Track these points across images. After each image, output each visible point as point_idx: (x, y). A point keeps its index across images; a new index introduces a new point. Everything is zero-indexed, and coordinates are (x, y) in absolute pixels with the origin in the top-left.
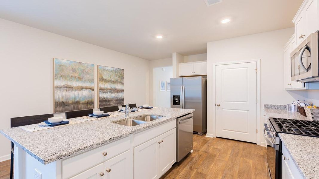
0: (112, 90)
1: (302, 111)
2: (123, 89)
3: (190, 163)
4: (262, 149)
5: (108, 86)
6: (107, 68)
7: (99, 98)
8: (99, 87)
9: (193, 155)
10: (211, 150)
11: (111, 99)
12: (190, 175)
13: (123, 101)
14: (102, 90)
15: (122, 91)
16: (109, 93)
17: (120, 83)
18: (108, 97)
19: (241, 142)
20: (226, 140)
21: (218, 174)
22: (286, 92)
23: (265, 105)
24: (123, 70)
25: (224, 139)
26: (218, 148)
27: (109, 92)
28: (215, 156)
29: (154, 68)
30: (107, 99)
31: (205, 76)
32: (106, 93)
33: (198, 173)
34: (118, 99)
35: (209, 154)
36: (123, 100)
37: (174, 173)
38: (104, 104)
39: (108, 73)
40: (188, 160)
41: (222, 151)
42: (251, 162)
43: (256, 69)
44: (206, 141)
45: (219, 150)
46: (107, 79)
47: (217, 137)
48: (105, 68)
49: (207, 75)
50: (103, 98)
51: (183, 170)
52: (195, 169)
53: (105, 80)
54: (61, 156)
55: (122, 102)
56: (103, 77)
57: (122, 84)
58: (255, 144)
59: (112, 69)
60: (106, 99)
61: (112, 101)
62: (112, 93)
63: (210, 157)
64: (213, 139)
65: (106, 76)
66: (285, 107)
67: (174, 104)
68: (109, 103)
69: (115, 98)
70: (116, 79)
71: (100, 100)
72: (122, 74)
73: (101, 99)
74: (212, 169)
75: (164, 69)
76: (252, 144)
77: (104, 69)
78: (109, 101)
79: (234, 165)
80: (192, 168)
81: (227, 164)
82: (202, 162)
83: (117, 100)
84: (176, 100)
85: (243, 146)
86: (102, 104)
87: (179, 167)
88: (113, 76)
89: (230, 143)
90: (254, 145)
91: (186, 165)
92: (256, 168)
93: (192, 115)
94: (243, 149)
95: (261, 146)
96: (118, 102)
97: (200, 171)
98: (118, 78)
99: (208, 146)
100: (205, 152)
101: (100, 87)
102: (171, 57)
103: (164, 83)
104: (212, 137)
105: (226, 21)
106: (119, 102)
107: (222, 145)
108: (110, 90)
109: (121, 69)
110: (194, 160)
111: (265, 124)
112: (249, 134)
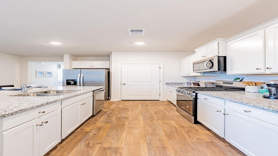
1: (197, 84)
3: (105, 115)
9: (105, 110)
19: (146, 101)
20: (131, 101)
23: (166, 83)
25: (129, 101)
28: (128, 108)
29: (28, 62)
31: (108, 69)
33: (105, 149)
37: (91, 121)
40: (102, 113)
41: (132, 106)
44: (111, 103)
45: (130, 106)
47: (122, 100)
49: (110, 69)
51: (102, 118)
52: (96, 145)
54: (5, 115)
63: (124, 109)
64: (119, 101)
66: (182, 83)
67: (67, 85)
74: (126, 139)
75: (43, 63)
76: (156, 101)
79: (154, 129)
81: (145, 130)
84: (71, 82)
85: (149, 102)
87: (94, 118)
89: (137, 102)
93: (104, 89)
95: (163, 100)
97: (106, 145)
99: (117, 105)
100: (117, 108)
103: (42, 72)
105: (140, 43)
110: (109, 112)
111: (176, 90)
112: (153, 96)
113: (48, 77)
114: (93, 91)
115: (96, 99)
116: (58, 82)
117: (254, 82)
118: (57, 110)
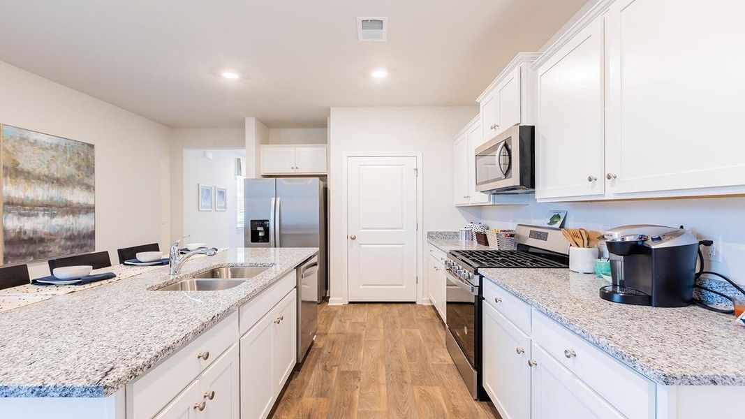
0: (50, 208)
1: (483, 239)
2: (91, 202)
3: (319, 361)
4: (426, 310)
5: (41, 193)
6: (33, 137)
7: (5, 232)
8: (5, 195)
9: (320, 344)
10: (348, 328)
11: (51, 235)
12: (328, 381)
13: (91, 239)
14: (17, 204)
15: (89, 209)
16: (44, 215)
17: (83, 184)
18: (40, 227)
19: (393, 305)
20: (367, 305)
21: (377, 365)
22: (456, 210)
23: (429, 233)
24: (92, 146)
25: (363, 305)
26: (360, 321)
27: (41, 214)
28: (360, 335)
29: (184, 150)
30: (35, 236)
31: (323, 177)
32: (29, 216)
33: (343, 373)
34: (76, 234)
35: (349, 336)
36: (91, 236)
37: (295, 387)
38: (23, 251)
39: (40, 151)
40: (314, 355)
41: (368, 325)
42: (418, 332)
43: (416, 170)
44: (331, 314)
45: (363, 325)
46: (35, 170)
47: (350, 303)
48: (26, 134)
49: (327, 175)
50: (19, 233)
51: (313, 377)
52: (333, 368)
53: (29, 173)
54: (136, 371)
55: (89, 242)
56: (18, 165)
57: (89, 188)
58: (414, 303)
59: (55, 141)
60: (31, 235)
61: (52, 240)
62: (53, 216)
63: (353, 340)
64: (344, 307)
65: (29, 161)
66: (456, 234)
67: (252, 241)
68: (41, 249)
69: (64, 232)
70: (68, 173)
71: (8, 238)
72: (87, 158)
73: (13, 235)
74: (363, 358)
75: (210, 154)
76: (410, 305)
77: (24, 139)
78: (42, 240)
79: (395, 343)
80: (328, 367)
81: (385, 345)
82: (340, 352)
83: (71, 238)
84: (259, 231)
85: (398, 310)
86: (15, 251)
87: (301, 373)
88: (58, 163)
89: (377, 309)
90: (413, 305)
91: (313, 366)
92: (428, 340)
93: (315, 260)
94: (400, 315)
95: (424, 304)
96: (73, 243)
97: (344, 368)
98: (76, 171)
99: (341, 321)
100: (340, 333)
101: (8, 197)
102: (241, 126)
103: (208, 191)
104: (342, 304)
105: (379, 75)
106: (77, 242)
107: (363, 315)
108: (47, 206)
109: (83, 144)
110: (325, 352)
111: (446, 262)
112: (403, 287)
113: (220, 207)
114: (297, 267)
115: (303, 299)
116: (237, 228)
117: (586, 232)
118: (232, 345)
